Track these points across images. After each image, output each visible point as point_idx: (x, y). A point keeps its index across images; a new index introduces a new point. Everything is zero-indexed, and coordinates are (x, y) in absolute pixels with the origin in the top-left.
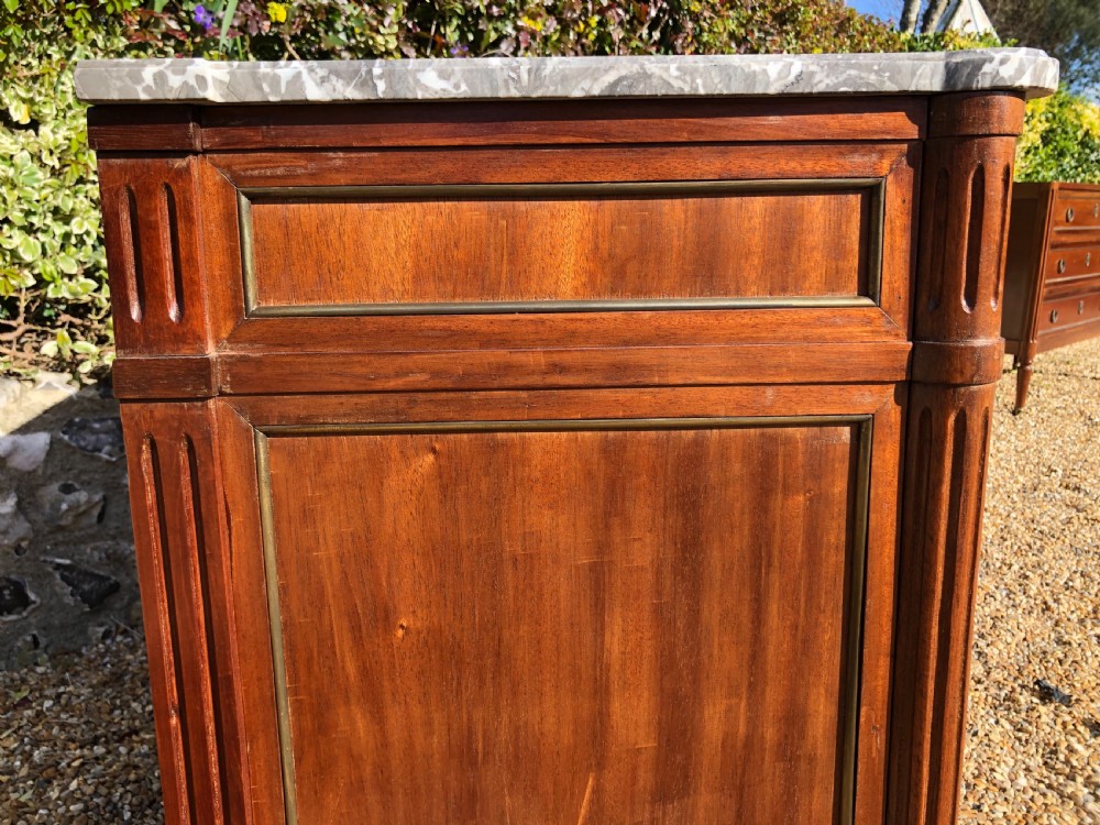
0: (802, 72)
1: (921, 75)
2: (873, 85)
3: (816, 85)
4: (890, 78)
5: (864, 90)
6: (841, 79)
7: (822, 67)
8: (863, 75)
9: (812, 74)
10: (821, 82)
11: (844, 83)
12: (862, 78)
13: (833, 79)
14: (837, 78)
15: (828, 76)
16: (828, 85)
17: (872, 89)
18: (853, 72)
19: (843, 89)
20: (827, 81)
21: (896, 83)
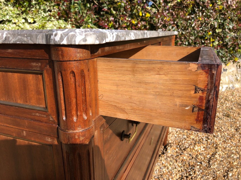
0: (6, 37)
1: (39, 38)
2: (26, 41)
3: (11, 41)
4: (30, 39)
5: (24, 43)
6: (17, 39)
7: (11, 35)
8: (23, 38)
9: (9, 37)
10: (11, 40)
11: (18, 41)
12: (22, 39)
13: (15, 39)
14: (16, 39)
15: (13, 38)
16: (14, 41)
17: (26, 43)
18: (20, 37)
19: (18, 43)
20: (13, 40)
21: (32, 41)
